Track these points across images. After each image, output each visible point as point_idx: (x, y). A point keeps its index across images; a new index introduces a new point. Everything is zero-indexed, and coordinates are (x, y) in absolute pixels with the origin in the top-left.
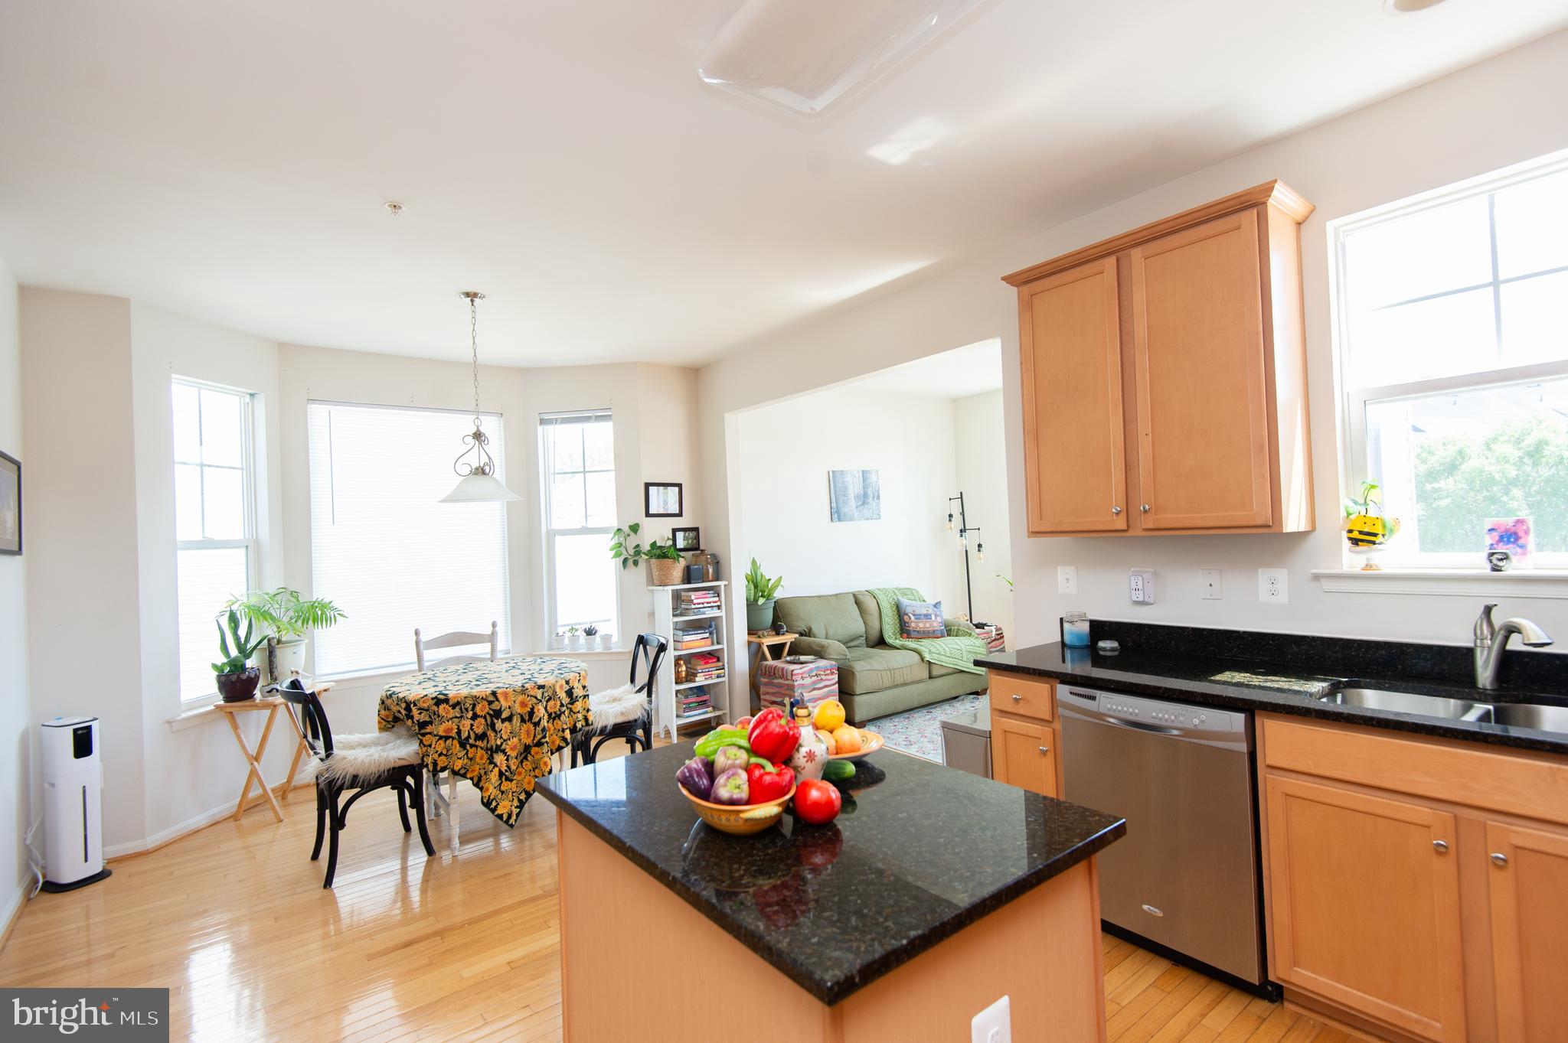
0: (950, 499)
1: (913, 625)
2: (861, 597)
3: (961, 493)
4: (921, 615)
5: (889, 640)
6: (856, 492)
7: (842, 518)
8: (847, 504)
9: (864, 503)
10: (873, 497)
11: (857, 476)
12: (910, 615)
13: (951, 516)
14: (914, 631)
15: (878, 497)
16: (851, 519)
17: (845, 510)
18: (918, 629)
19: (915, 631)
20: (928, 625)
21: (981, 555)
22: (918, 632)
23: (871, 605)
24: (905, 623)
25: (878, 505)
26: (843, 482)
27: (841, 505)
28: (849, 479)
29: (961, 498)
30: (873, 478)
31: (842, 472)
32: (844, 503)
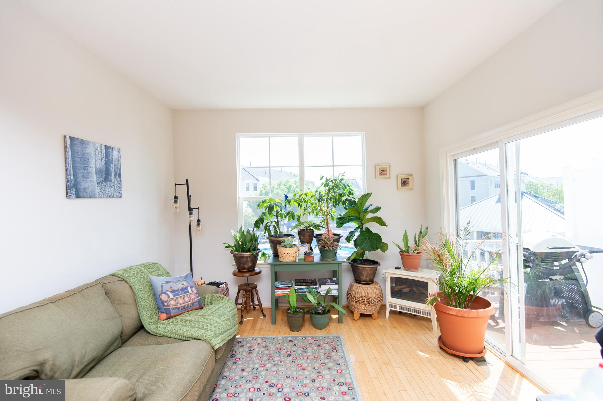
0: (176, 185)
1: (172, 302)
2: (110, 286)
3: (187, 180)
4: (178, 290)
5: (150, 327)
6: (98, 166)
7: (81, 193)
8: (87, 178)
9: (106, 180)
10: (115, 175)
11: (99, 149)
12: (168, 293)
13: (176, 198)
14: (173, 309)
15: (120, 175)
16: (92, 196)
17: (85, 185)
18: (179, 306)
19: (176, 308)
20: (187, 299)
21: (200, 228)
22: (178, 309)
23: (123, 290)
24: (163, 302)
25: (120, 183)
26: (84, 153)
27: (80, 179)
28: (90, 150)
29: (187, 184)
30: (116, 155)
31: (83, 142)
32: (83, 176)
